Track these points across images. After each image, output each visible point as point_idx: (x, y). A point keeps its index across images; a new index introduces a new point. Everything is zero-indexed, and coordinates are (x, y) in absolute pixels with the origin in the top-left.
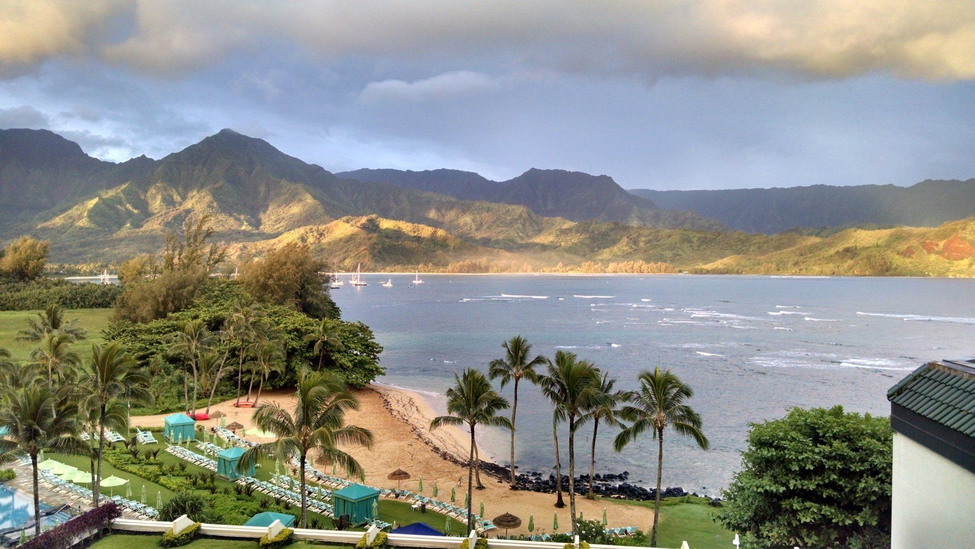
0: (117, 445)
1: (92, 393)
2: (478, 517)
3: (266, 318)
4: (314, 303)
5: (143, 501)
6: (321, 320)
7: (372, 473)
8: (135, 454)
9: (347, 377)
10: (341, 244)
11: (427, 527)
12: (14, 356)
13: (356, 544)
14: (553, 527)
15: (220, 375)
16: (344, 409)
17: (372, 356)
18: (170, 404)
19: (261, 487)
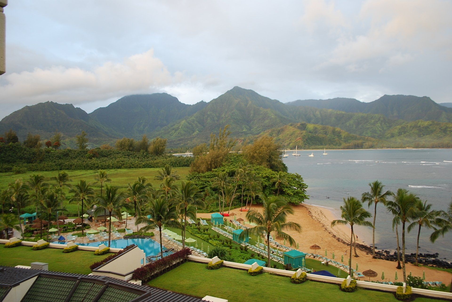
0: (192, 225)
1: (181, 202)
2: (355, 271)
3: (253, 171)
4: (275, 164)
5: (202, 250)
6: (278, 172)
7: (302, 245)
8: (199, 229)
9: (291, 199)
10: (288, 136)
11: (328, 273)
12: (153, 186)
13: (291, 277)
14: (394, 278)
15: (234, 197)
16: (286, 214)
17: (303, 190)
18: (213, 209)
19: (251, 247)
